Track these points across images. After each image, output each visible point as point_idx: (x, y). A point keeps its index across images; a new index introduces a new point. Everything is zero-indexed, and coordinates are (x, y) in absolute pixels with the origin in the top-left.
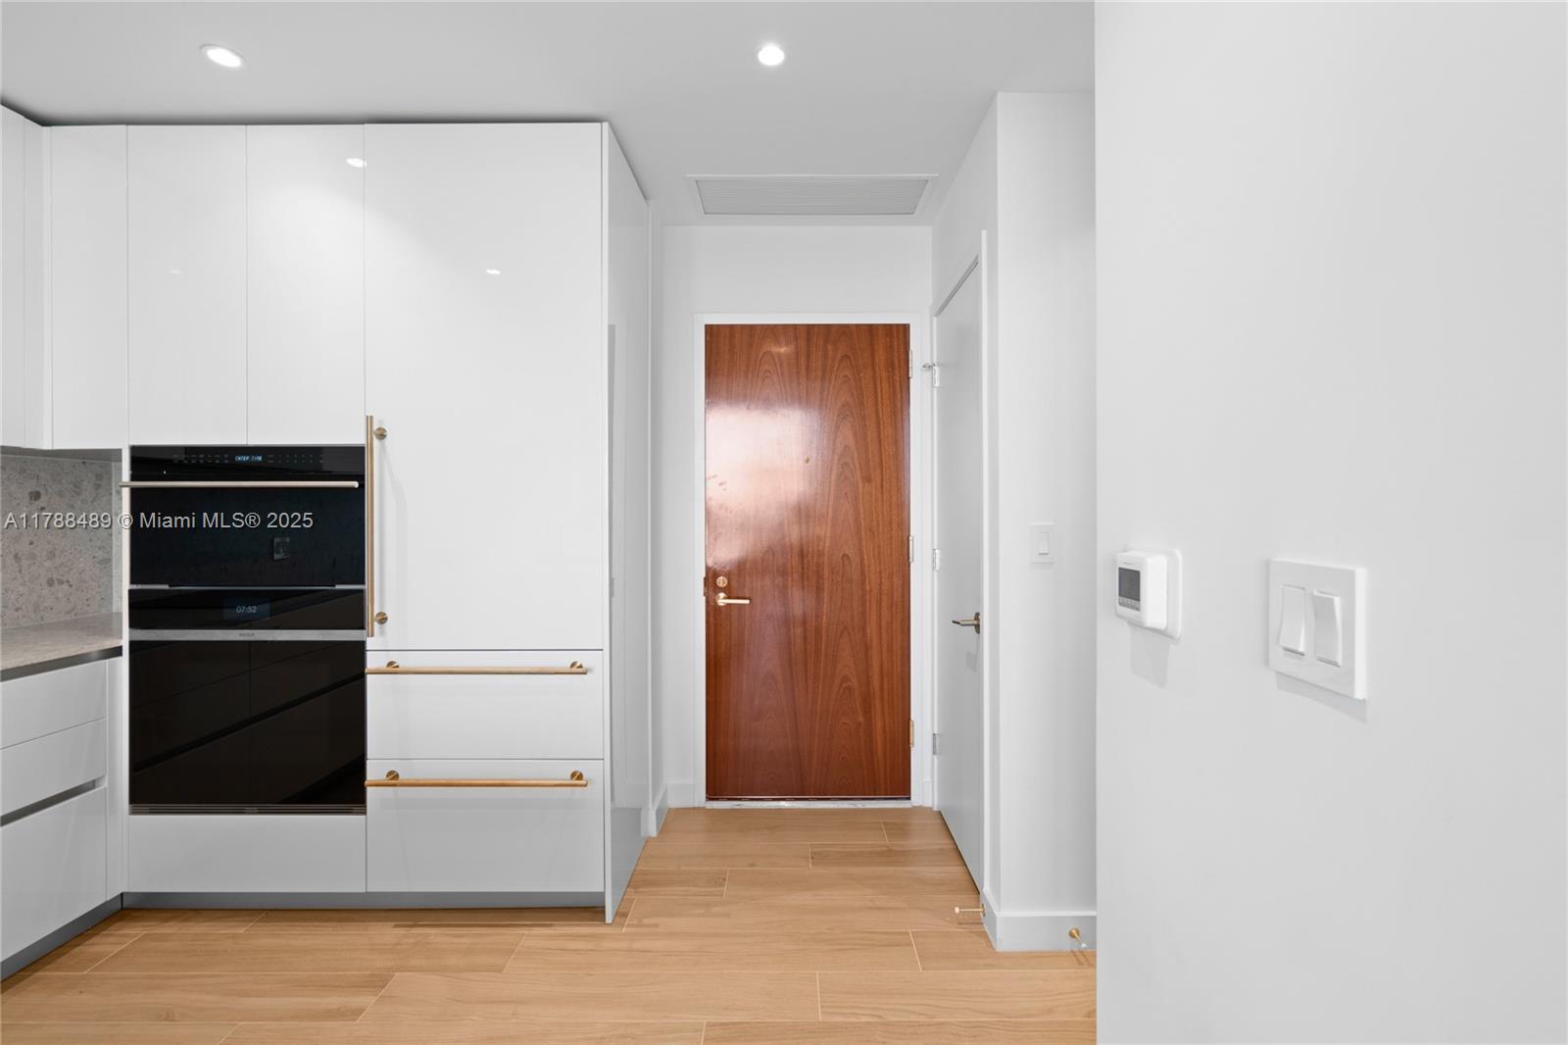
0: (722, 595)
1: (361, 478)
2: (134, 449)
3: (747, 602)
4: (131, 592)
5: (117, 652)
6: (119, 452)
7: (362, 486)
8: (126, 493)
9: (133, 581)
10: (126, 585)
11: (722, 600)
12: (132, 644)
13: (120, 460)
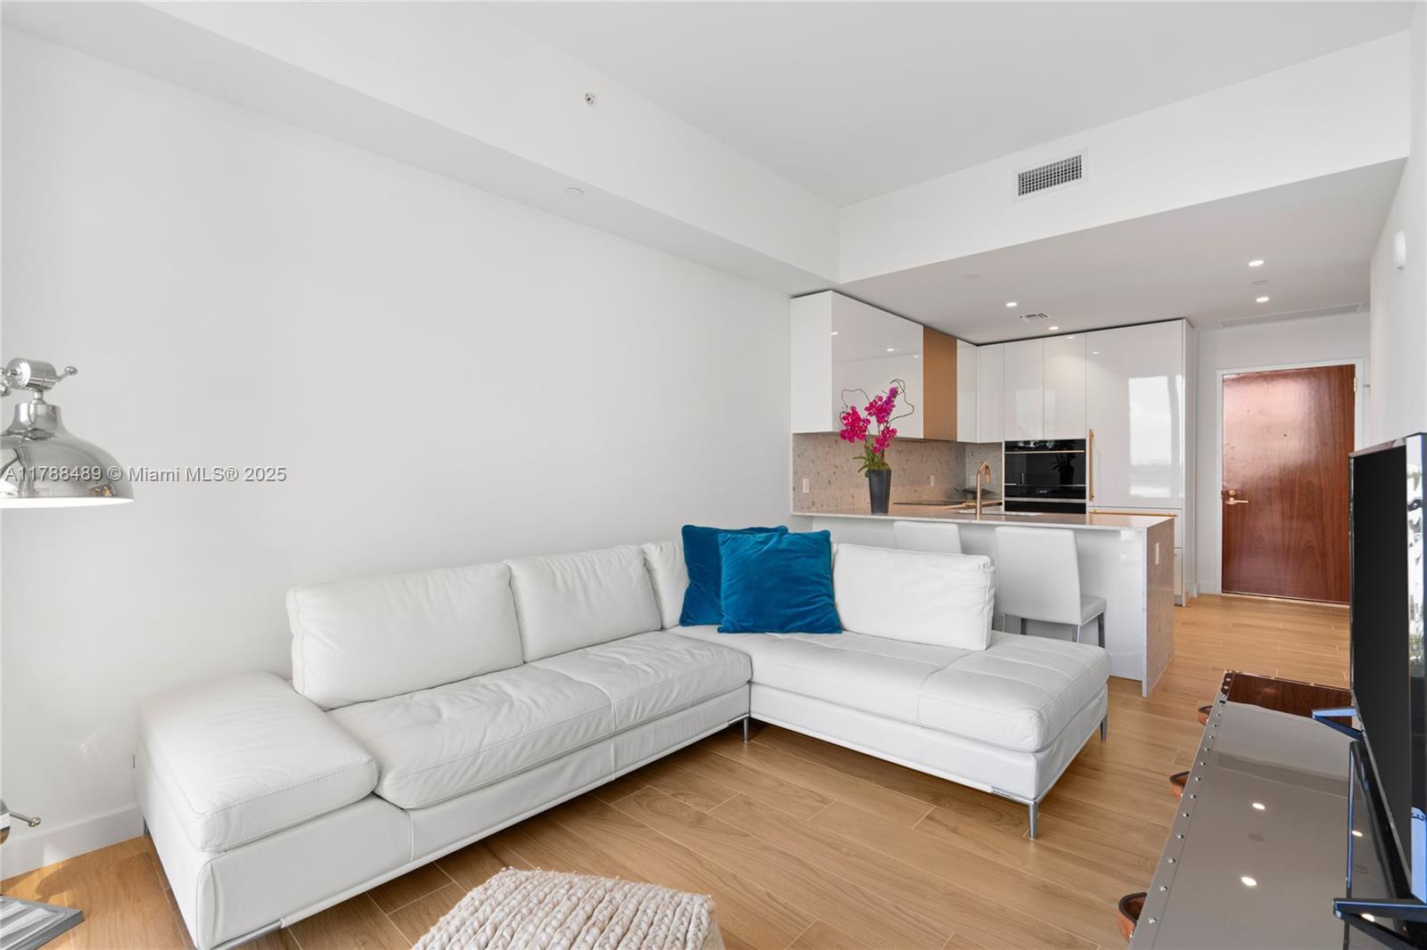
0: (1232, 499)
1: (1085, 450)
2: (1006, 442)
3: (1247, 502)
4: (1006, 486)
5: (1001, 504)
6: (1001, 443)
7: (1085, 453)
8: (1003, 456)
9: (1006, 482)
10: (1003, 484)
11: (1232, 501)
12: (1006, 502)
13: (1001, 447)
